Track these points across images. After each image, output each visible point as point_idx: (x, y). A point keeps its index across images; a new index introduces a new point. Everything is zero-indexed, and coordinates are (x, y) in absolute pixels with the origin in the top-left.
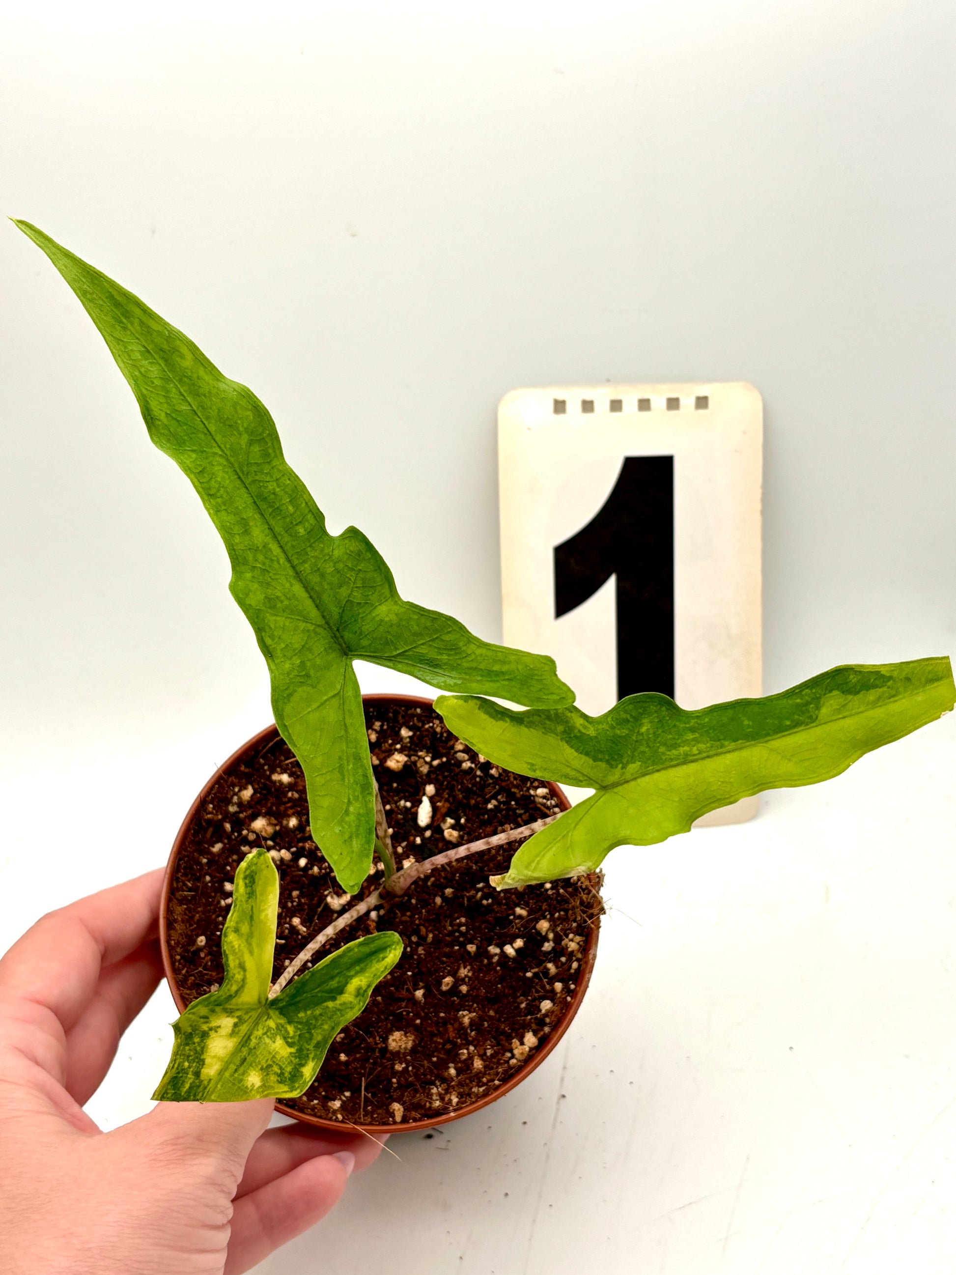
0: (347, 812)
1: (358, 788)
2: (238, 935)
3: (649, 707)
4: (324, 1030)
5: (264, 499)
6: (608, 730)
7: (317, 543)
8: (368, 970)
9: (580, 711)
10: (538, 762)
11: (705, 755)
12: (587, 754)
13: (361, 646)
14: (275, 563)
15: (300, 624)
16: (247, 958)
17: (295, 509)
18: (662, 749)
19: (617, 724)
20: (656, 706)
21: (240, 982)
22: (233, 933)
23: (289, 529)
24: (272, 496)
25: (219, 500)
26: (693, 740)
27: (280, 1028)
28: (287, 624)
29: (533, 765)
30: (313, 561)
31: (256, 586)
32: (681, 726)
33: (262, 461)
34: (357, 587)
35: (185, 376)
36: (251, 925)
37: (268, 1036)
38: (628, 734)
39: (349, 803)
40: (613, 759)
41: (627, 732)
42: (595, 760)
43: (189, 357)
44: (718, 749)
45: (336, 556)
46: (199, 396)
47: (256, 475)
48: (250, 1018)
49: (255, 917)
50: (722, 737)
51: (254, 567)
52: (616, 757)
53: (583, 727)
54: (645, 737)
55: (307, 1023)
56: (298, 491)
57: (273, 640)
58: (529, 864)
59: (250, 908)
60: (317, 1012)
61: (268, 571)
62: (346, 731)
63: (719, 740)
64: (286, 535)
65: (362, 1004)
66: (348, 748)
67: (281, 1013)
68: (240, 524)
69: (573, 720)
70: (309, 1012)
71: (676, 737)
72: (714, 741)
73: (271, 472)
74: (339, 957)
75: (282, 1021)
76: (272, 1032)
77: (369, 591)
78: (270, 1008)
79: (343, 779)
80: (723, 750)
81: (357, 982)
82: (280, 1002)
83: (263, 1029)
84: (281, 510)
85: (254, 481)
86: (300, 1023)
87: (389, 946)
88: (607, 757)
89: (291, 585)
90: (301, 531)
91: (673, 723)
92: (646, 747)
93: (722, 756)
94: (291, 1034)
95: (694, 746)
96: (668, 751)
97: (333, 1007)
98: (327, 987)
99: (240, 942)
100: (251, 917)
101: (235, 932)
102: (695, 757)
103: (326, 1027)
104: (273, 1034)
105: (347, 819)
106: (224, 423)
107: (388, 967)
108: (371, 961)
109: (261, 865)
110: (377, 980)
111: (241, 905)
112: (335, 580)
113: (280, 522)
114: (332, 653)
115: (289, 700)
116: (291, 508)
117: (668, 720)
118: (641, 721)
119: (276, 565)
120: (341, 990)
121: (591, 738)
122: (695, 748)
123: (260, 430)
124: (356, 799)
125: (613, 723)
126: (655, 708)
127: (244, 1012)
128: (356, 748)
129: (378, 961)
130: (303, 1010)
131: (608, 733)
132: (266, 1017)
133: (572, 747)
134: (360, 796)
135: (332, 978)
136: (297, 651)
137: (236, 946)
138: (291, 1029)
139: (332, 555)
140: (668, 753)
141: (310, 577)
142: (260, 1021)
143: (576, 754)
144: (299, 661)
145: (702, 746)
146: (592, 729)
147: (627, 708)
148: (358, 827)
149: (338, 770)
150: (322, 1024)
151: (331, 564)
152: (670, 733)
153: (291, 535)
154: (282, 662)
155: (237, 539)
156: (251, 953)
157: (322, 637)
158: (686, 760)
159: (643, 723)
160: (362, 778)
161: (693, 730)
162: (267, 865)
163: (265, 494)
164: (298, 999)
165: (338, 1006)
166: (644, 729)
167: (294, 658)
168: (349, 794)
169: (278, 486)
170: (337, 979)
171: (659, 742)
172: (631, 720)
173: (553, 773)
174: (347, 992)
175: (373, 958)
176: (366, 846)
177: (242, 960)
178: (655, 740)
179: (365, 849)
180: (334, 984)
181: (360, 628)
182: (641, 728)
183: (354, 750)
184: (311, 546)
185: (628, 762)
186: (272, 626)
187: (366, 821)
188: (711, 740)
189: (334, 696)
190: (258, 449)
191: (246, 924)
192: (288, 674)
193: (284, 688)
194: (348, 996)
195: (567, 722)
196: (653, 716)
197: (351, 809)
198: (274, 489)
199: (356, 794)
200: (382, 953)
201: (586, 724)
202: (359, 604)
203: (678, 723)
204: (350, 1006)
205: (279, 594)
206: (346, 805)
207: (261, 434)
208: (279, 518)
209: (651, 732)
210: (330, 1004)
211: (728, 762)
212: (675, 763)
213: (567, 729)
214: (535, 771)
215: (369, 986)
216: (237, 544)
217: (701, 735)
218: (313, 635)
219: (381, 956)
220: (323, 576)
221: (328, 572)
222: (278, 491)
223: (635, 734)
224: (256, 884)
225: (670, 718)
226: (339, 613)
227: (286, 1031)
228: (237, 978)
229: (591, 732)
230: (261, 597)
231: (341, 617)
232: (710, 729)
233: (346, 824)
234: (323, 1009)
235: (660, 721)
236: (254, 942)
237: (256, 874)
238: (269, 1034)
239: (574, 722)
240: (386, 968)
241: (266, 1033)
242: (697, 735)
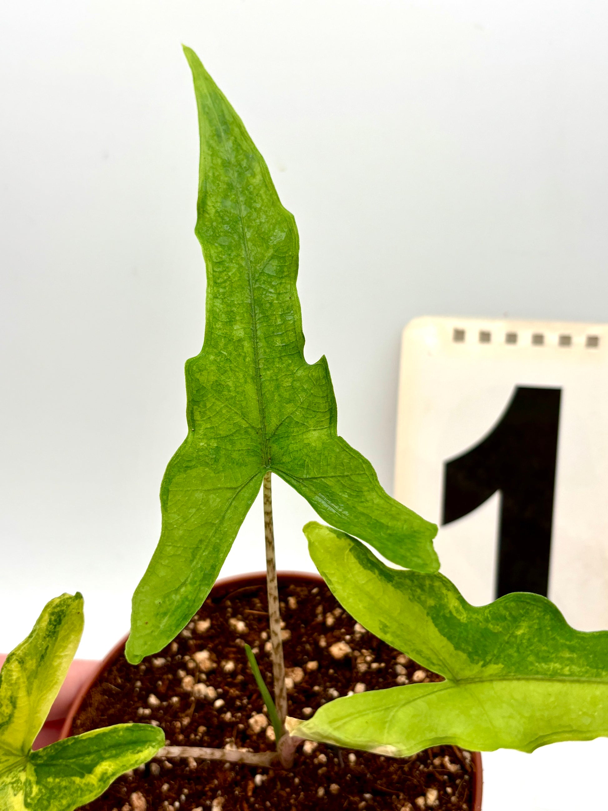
0: (177, 591)
1: (201, 575)
2: (21, 667)
3: (532, 611)
4: (61, 805)
5: (260, 305)
6: (481, 622)
7: (286, 358)
8: (120, 758)
9: (459, 593)
10: (394, 626)
11: (576, 678)
12: (450, 638)
13: (282, 462)
14: (241, 358)
15: (236, 417)
16: (22, 694)
17: (282, 322)
18: (531, 658)
19: (493, 618)
20: (540, 612)
21: (5, 717)
22: (17, 663)
23: (268, 337)
24: (268, 305)
25: (221, 290)
26: (568, 659)
27: (27, 784)
28: (224, 411)
29: (386, 626)
30: (276, 371)
31: (214, 368)
32: (561, 641)
33: (275, 275)
34: (302, 408)
35: (247, 190)
36: (39, 665)
37: (13, 787)
38: (501, 632)
39: (184, 584)
40: (476, 653)
41: (501, 629)
42: (457, 647)
43: (259, 177)
44: (592, 676)
45: (299, 375)
46: (251, 209)
47: (264, 283)
48: (6, 761)
49: (45, 659)
50: (601, 666)
51: (220, 353)
52: (480, 652)
53: (456, 610)
54: (518, 641)
55: (51, 791)
56: (292, 310)
57: (202, 417)
58: (335, 720)
59: (44, 647)
60: (64, 784)
61: (231, 361)
62: (221, 522)
63: (597, 668)
64: (264, 340)
65: (100, 790)
66: (214, 536)
67: (36, 771)
68: (229, 314)
69: (448, 599)
70: (57, 780)
71: (552, 651)
72: (591, 667)
73: (277, 287)
74: (104, 734)
75: (33, 779)
76: (19, 784)
77: (311, 414)
78: (30, 761)
79: (192, 561)
80: (598, 679)
81: (106, 765)
82: (39, 759)
83: (13, 778)
84: (270, 319)
85: (259, 288)
86: (46, 787)
87: (150, 741)
88: (470, 650)
89: (246, 382)
90: (278, 342)
91: (554, 636)
92: (515, 652)
93: (595, 686)
94: (33, 794)
95: (568, 665)
96: (537, 662)
97: (78, 785)
98: (81, 761)
99: (20, 675)
100: (43, 657)
101: (19, 662)
102: (564, 678)
103: (64, 802)
104: (18, 787)
105: (173, 596)
106: (259, 235)
107: (138, 762)
108: (127, 750)
109: (73, 609)
110: (123, 771)
111: (35, 638)
112: (286, 395)
113: (265, 328)
114: (253, 456)
115: (185, 471)
116: (279, 322)
117: (549, 631)
118: (519, 622)
119: (240, 359)
120: (89, 770)
121: (460, 624)
122: (568, 668)
123: (285, 250)
124: (193, 583)
125: (489, 615)
126: (538, 614)
127: (3, 752)
128: (221, 540)
129: (133, 753)
130: (54, 775)
131: (480, 624)
132: (22, 768)
133: (436, 625)
134: (198, 583)
135: (89, 753)
136: (219, 436)
137: (14, 677)
138: (35, 789)
139: (295, 373)
140: (537, 664)
141: (267, 383)
142: (15, 769)
143: (438, 634)
144: (215, 445)
145: (575, 668)
146: (465, 615)
147: (508, 604)
148: (178, 607)
149: (192, 550)
150: (62, 798)
151: (290, 380)
152: (547, 645)
153: (267, 342)
154: (200, 439)
155: (219, 325)
156: (29, 693)
157: (251, 438)
158: (553, 677)
159: (520, 626)
160: (210, 568)
161: (572, 649)
162: (78, 611)
163: (263, 300)
164: (54, 762)
165: (82, 785)
166: (519, 632)
167: (213, 441)
168: (189, 576)
169: (278, 299)
170: (92, 756)
171: (531, 651)
172: (509, 618)
173: (405, 644)
174: (95, 773)
175: (131, 747)
176: (174, 629)
177: (15, 694)
178: (527, 647)
179: (171, 630)
180: (88, 759)
181: (288, 445)
182: (517, 631)
183: (218, 541)
184: (280, 358)
185: (490, 661)
186: (209, 405)
187: (188, 607)
188: (587, 665)
189: (231, 488)
190: (276, 264)
191: (34, 661)
192: (199, 450)
193: (187, 459)
194: (93, 779)
195: (441, 599)
196: (534, 621)
197: (183, 590)
198: (273, 300)
199: (196, 578)
200: (140, 746)
201: (461, 608)
202: (297, 423)
203: (558, 638)
204: (89, 788)
205: (230, 384)
206: (180, 584)
207: (283, 253)
208: (265, 324)
209: (527, 637)
210: (77, 780)
211: (598, 693)
212: (539, 676)
213: (438, 606)
214: (385, 633)
215: (113, 774)
216: (216, 328)
217: (579, 657)
218: (242, 432)
219: (139, 748)
220: (278, 387)
221: (284, 385)
222: (275, 303)
223: (509, 635)
224: (61, 626)
225: (551, 630)
226: (277, 425)
227: (31, 788)
228: (4, 711)
229: (463, 617)
230: (213, 378)
231: (277, 429)
232: (591, 654)
233: (169, 600)
234: (70, 783)
235: (540, 629)
236: (36, 683)
237: (65, 616)
238: (15, 785)
239: (448, 602)
240: (136, 761)
241: (13, 783)
242: (575, 656)
